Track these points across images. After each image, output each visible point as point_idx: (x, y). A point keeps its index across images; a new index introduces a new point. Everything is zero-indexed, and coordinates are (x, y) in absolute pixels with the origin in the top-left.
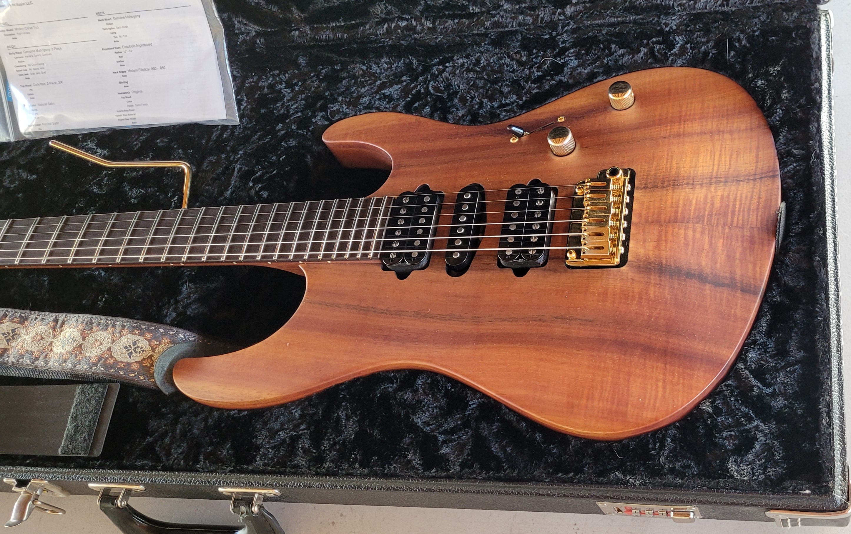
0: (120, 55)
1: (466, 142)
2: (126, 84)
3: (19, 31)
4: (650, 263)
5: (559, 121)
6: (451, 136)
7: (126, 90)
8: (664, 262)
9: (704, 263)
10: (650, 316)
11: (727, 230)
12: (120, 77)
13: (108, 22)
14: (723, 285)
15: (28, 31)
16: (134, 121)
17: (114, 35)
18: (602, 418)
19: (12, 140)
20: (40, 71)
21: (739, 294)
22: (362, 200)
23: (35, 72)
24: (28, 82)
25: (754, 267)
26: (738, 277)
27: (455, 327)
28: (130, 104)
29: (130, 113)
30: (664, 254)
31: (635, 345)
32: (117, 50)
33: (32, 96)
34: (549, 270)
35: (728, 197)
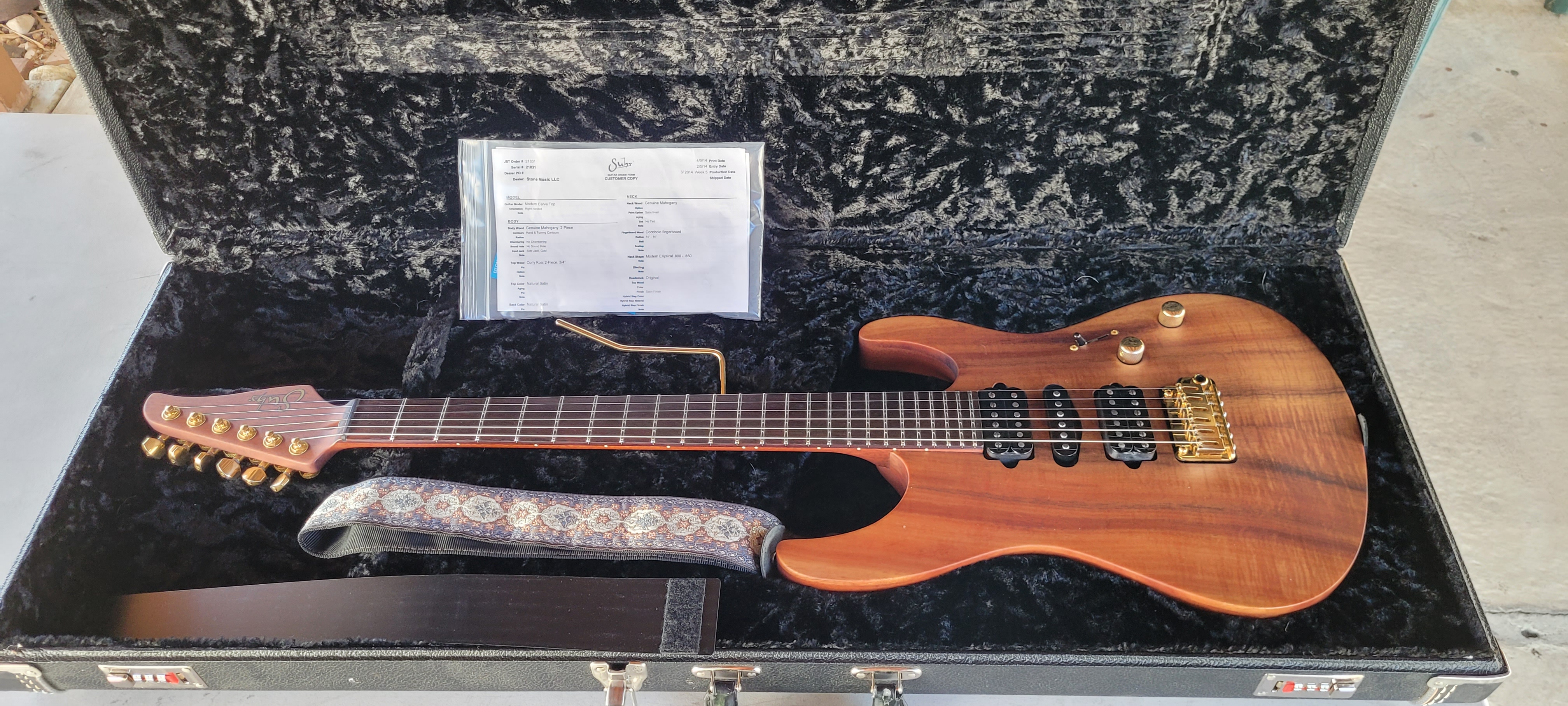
0: (641, 239)
1: (1022, 347)
2: (641, 270)
3: (528, 207)
4: (1260, 461)
5: (1112, 333)
6: (1003, 341)
7: (640, 275)
8: (1273, 460)
9: (1308, 462)
10: (1276, 507)
11: (1317, 436)
12: (635, 262)
13: (638, 206)
14: (1331, 482)
15: (540, 207)
16: (641, 307)
17: (641, 219)
18: (1259, 595)
19: (488, 318)
20: (540, 249)
21: (1348, 490)
22: (945, 393)
23: (533, 249)
24: (521, 259)
25: (1353, 468)
26: (1341, 475)
27: (1079, 513)
28: (641, 290)
29: (637, 299)
30: (1269, 452)
31: (1270, 532)
32: (639, 235)
33: (521, 274)
34: (1162, 463)
35: (1307, 407)
